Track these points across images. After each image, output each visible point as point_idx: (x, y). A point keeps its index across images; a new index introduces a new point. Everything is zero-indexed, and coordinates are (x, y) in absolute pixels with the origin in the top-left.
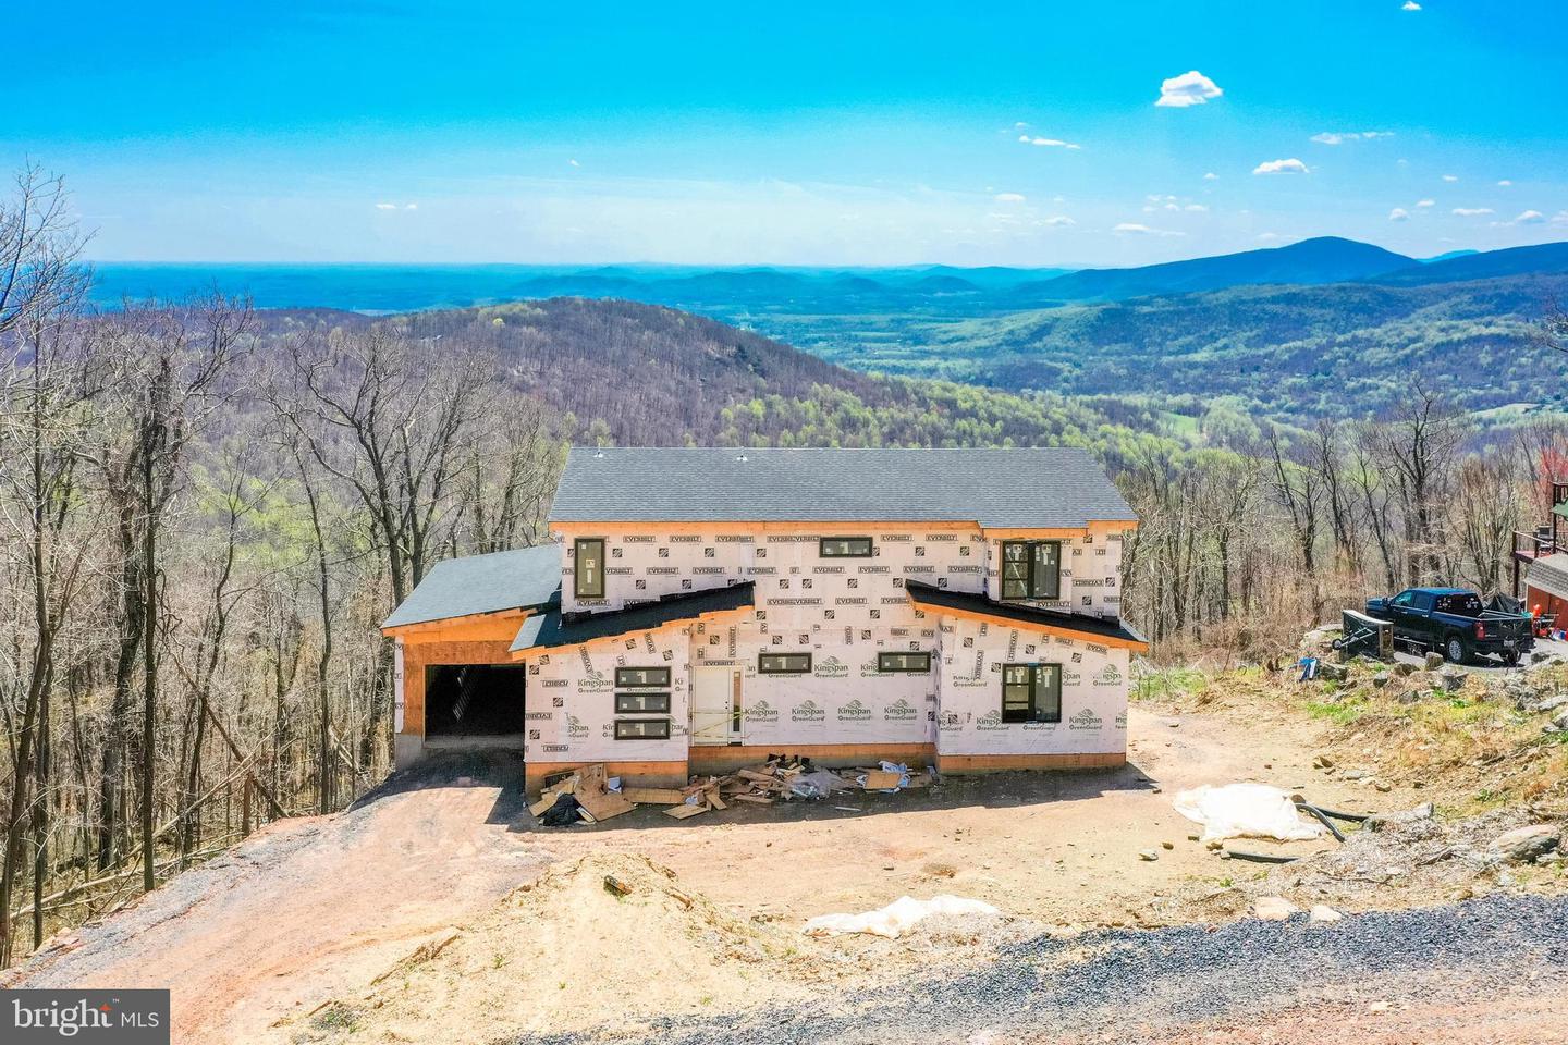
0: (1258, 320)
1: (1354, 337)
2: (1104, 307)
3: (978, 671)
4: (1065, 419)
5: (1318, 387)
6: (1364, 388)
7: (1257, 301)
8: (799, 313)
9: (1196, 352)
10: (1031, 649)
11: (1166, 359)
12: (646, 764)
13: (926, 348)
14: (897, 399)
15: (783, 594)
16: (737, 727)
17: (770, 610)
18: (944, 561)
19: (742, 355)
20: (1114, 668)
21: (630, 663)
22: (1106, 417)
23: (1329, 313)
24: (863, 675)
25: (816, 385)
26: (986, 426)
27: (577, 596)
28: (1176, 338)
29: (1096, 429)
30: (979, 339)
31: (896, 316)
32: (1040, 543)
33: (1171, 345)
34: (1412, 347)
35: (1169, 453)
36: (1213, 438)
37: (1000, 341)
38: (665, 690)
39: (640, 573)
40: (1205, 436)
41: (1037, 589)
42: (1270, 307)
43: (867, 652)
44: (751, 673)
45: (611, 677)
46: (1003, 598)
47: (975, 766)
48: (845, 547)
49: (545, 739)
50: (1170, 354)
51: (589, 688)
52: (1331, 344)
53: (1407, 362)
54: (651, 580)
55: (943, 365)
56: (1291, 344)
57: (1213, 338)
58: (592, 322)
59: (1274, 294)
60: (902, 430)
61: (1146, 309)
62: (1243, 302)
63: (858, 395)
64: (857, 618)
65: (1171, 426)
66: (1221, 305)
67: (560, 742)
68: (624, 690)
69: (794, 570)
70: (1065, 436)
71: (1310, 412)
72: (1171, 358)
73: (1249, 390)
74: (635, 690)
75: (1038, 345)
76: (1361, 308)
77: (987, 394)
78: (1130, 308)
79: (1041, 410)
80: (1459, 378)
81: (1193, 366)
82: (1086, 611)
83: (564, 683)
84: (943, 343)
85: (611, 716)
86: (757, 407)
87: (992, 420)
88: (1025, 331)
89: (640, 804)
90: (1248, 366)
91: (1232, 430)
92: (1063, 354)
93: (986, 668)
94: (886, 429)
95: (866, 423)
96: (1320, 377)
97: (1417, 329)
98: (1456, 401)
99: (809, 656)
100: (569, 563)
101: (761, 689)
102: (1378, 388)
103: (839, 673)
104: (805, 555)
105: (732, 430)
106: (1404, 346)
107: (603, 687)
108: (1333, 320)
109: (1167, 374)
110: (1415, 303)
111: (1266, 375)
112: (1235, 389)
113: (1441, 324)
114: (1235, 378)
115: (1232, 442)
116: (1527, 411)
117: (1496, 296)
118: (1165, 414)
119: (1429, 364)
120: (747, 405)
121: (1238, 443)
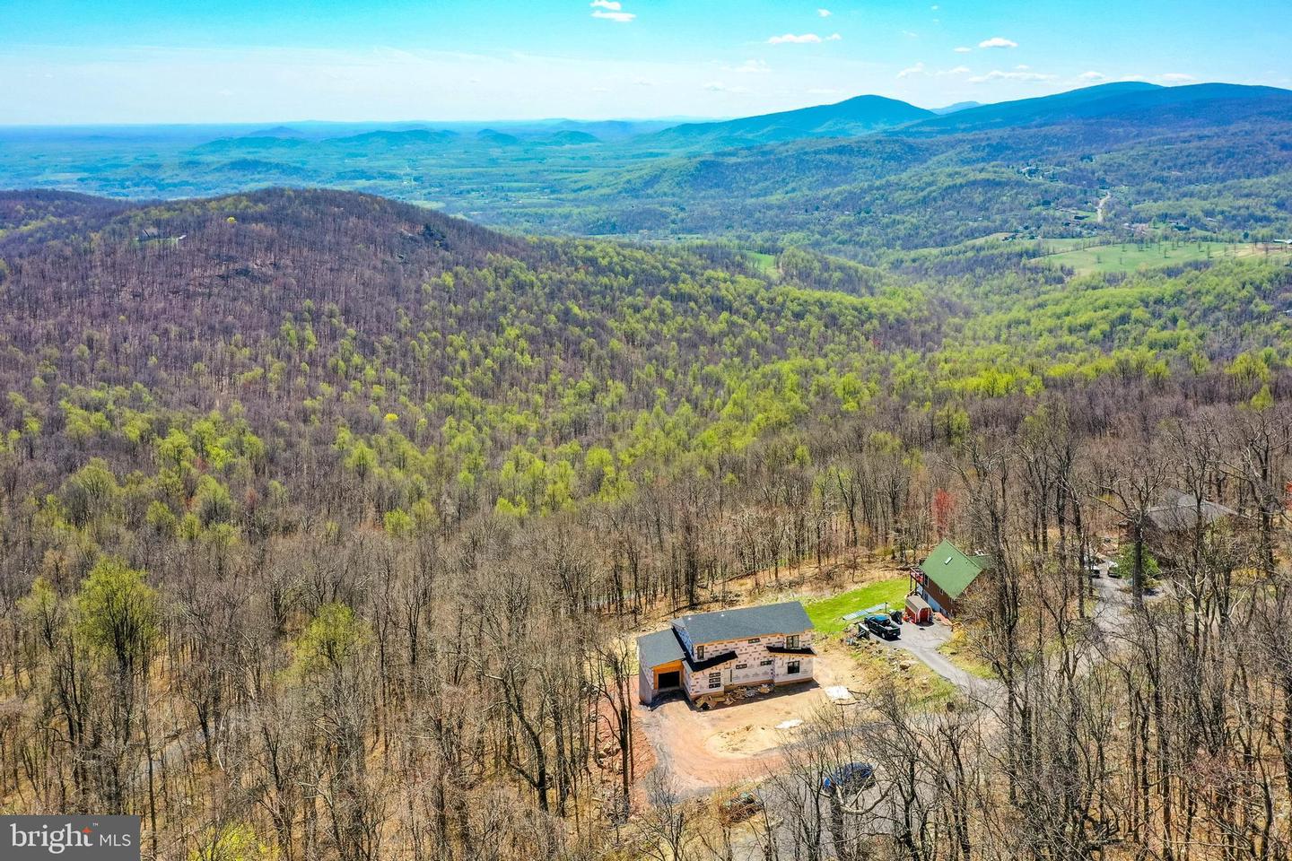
0: (817, 167)
2: (702, 159)
4: (679, 268)
5: (861, 223)
6: (894, 222)
7: (816, 153)
8: (453, 167)
9: (771, 194)
11: (750, 201)
13: (562, 196)
14: (552, 260)
19: (429, 234)
22: (709, 262)
23: (869, 161)
25: (489, 255)
26: (622, 279)
28: (756, 183)
29: (702, 275)
30: (603, 187)
31: (534, 169)
33: (754, 189)
34: (928, 190)
35: (757, 293)
36: (786, 273)
37: (620, 189)
40: (781, 270)
41: (794, 645)
42: (825, 157)
50: (752, 196)
52: (871, 188)
53: (924, 202)
55: (576, 211)
56: (842, 187)
57: (784, 183)
58: (306, 213)
59: (831, 146)
60: (560, 290)
61: (733, 160)
62: (806, 153)
63: (522, 260)
65: (756, 266)
66: (792, 156)
70: (681, 285)
71: (856, 243)
72: (753, 200)
73: (812, 227)
75: (650, 191)
76: (892, 157)
77: (619, 249)
78: (720, 159)
79: (660, 261)
80: (961, 213)
81: (769, 207)
84: (575, 191)
86: (448, 279)
87: (626, 274)
88: (640, 180)
90: (811, 206)
91: (800, 266)
92: (670, 199)
94: (547, 290)
95: (532, 285)
96: (863, 215)
97: (932, 175)
98: (958, 232)
102: (904, 223)
105: (432, 303)
106: (923, 190)
108: (872, 166)
109: (750, 215)
110: (931, 151)
111: (824, 214)
112: (801, 226)
113: (949, 170)
114: (801, 217)
115: (800, 275)
116: (1006, 239)
117: (988, 145)
118: (750, 254)
119: (940, 203)
120: (440, 277)
121: (805, 276)
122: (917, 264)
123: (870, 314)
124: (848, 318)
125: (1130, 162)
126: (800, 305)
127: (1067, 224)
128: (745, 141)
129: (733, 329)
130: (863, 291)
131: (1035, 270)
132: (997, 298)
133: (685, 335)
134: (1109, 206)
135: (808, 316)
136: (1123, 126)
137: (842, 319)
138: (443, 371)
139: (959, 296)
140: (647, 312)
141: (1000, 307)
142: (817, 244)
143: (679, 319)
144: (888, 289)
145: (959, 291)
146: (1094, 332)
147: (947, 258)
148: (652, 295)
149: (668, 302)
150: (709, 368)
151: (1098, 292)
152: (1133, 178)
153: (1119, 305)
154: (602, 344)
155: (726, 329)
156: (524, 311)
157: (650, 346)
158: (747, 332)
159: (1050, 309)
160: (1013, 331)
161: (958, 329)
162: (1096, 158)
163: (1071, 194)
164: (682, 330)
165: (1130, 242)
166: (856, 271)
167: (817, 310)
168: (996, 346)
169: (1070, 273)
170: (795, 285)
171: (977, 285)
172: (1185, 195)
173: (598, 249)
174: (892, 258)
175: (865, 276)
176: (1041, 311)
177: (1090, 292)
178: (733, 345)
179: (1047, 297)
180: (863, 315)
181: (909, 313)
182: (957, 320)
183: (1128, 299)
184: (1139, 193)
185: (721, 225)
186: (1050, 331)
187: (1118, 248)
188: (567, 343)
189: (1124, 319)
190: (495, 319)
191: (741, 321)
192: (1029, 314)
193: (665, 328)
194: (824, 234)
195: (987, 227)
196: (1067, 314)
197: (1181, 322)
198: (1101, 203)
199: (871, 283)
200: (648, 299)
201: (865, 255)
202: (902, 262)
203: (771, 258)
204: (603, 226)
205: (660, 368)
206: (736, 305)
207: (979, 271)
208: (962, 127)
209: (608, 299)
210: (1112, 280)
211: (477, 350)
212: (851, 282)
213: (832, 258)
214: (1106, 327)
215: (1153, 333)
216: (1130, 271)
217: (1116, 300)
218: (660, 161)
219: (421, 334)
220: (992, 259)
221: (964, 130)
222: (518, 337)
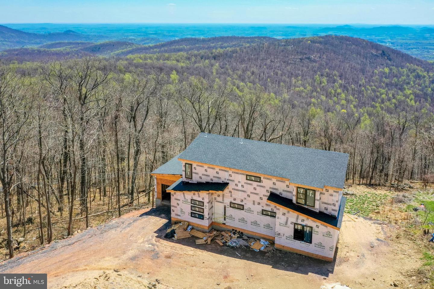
3: (286, 223)
10: (303, 220)
12: (198, 225)
15: (236, 188)
16: (225, 220)
17: (233, 191)
18: (281, 188)
19: (383, 54)
20: (330, 233)
21: (194, 198)
24: (258, 214)
25: (408, 64)
27: (186, 177)
32: (309, 189)
38: (202, 207)
39: (200, 175)
41: (308, 203)
43: (259, 208)
44: (228, 207)
45: (190, 201)
46: (297, 203)
47: (285, 249)
48: (253, 178)
49: (175, 212)
51: (185, 202)
54: (203, 177)
58: (337, 43)
63: (423, 67)
64: (257, 198)
67: (179, 214)
68: (193, 205)
69: (239, 182)
74: (195, 206)
82: (325, 212)
83: (179, 200)
85: (190, 211)
86: (387, 70)
89: (193, 236)
93: (289, 223)
94: (431, 79)
95: (424, 77)
99: (243, 206)
100: (184, 169)
101: (230, 211)
103: (251, 212)
104: (242, 178)
107: (188, 203)
120: (383, 69)
156: (417, 85)
190: (402, 86)
211: (391, 95)
219: (368, 87)
222: (411, 94)
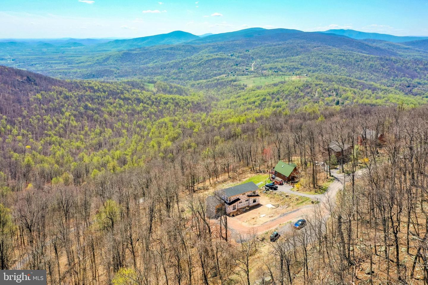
0: (164, 54)
1: (187, 59)
2: (124, 52)
4: (123, 89)
5: (180, 72)
6: (191, 72)
7: (163, 49)
9: (149, 64)
11: (142, 66)
13: (72, 66)
14: (77, 88)
19: (29, 79)
22: (132, 87)
23: (181, 52)
25: (53, 87)
26: (104, 94)
28: (143, 60)
29: (131, 91)
30: (88, 62)
33: (143, 62)
34: (201, 61)
35: (151, 96)
36: (158, 90)
37: (95, 63)
40: (156, 89)
42: (166, 51)
50: (142, 64)
52: (182, 61)
53: (200, 65)
55: (79, 71)
56: (172, 61)
57: (153, 59)
59: (168, 47)
60: (82, 98)
61: (135, 52)
62: (159, 50)
65: (148, 87)
66: (155, 51)
70: (125, 95)
71: (179, 79)
73: (164, 74)
75: (106, 63)
76: (188, 51)
77: (100, 83)
78: (130, 52)
79: (116, 87)
80: (211, 69)
81: (149, 68)
84: (78, 64)
86: (39, 96)
88: (102, 60)
90: (163, 67)
91: (163, 87)
92: (113, 66)
94: (77, 98)
95: (71, 97)
96: (180, 70)
97: (201, 56)
98: (211, 74)
102: (194, 72)
105: (35, 105)
106: (199, 61)
108: (182, 54)
109: (142, 71)
110: (200, 49)
111: (167, 70)
112: (160, 74)
113: (206, 55)
114: (160, 71)
115: (163, 90)
116: (226, 76)
117: (218, 47)
118: (146, 84)
119: (205, 65)
120: (35, 95)
121: (165, 90)
122: (199, 85)
123: (188, 101)
124: (182, 103)
125: (260, 52)
126: (166, 100)
127: (244, 71)
128: (138, 46)
129: (145, 109)
130: (184, 94)
131: (236, 86)
132: (225, 95)
133: (129, 112)
134: (255, 66)
135: (169, 103)
136: (257, 41)
137: (180, 103)
138: (44, 129)
139: (214, 95)
140: (115, 105)
141: (227, 97)
142: (166, 80)
143: (127, 106)
144: (192, 93)
145: (213, 93)
146: (256, 104)
147: (209, 83)
148: (115, 99)
149: (122, 101)
150: (139, 122)
151: (255, 92)
152: (261, 57)
153: (262, 95)
154: (101, 116)
155: (143, 109)
156: (70, 106)
157: (117, 116)
158: (150, 109)
159: (242, 97)
160: (232, 105)
161: (216, 105)
162: (250, 51)
163: (243, 62)
164: (128, 110)
165: (262, 76)
166: (181, 88)
167: (172, 101)
168: (228, 109)
169: (246, 86)
170: (162, 93)
171: (219, 91)
172: (276, 62)
173: (93, 83)
174: (191, 83)
175: (184, 90)
176: (240, 98)
177: (253, 92)
178: (146, 114)
179: (240, 94)
180: (187, 102)
181: (200, 100)
182: (215, 102)
183: (264, 93)
184: (263, 61)
185: (133, 74)
186: (243, 104)
187: (259, 78)
188: (88, 117)
189: (264, 99)
190: (60, 110)
191: (147, 106)
192: (236, 99)
193: (122, 109)
194: (168, 76)
195: (220, 73)
196: (247, 99)
197: (281, 100)
198: (253, 64)
199: (186, 92)
200: (114, 100)
201: (182, 83)
202: (194, 84)
203: (153, 85)
204: (90, 75)
205: (123, 123)
206: (145, 100)
207: (219, 87)
208: (209, 41)
209: (100, 101)
210: (259, 88)
211: (55, 121)
212: (180, 92)
213: (172, 84)
214: (260, 102)
215: (273, 103)
216: (263, 85)
217: (261, 94)
218: (108, 53)
219: (33, 116)
220: (222, 83)
221: (209, 42)
222: (70, 115)
